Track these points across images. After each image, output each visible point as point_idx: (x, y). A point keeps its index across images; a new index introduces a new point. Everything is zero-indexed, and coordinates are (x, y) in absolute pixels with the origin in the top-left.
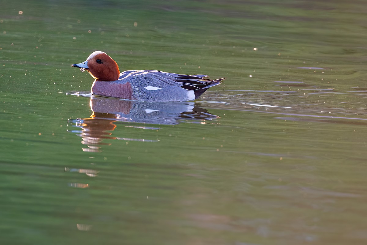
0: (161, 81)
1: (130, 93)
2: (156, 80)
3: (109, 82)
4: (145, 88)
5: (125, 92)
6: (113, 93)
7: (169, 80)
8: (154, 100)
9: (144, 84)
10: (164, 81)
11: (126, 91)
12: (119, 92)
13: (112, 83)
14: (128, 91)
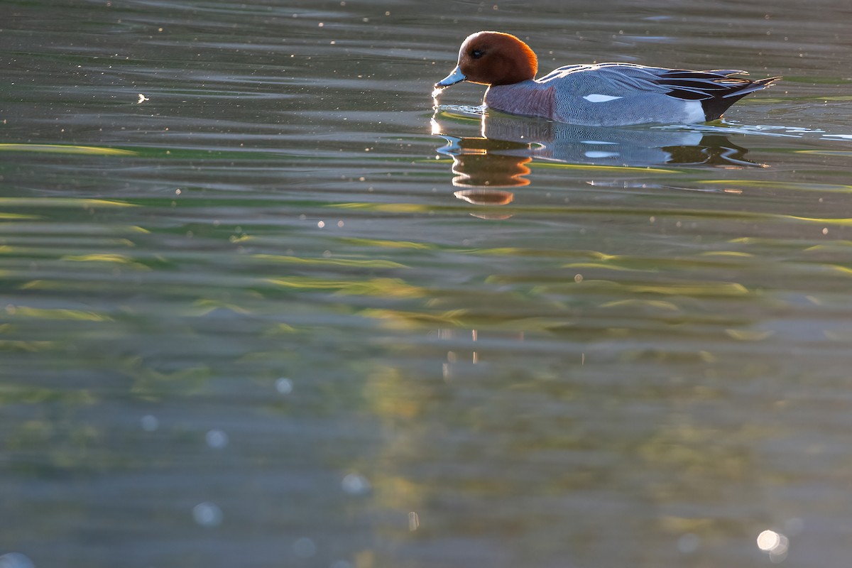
0: (619, 83)
1: (551, 107)
2: (610, 81)
3: (511, 86)
4: (584, 97)
5: (540, 105)
6: (517, 106)
7: (640, 80)
8: (601, 122)
9: (582, 89)
10: (627, 84)
11: (542, 103)
12: (530, 103)
13: (517, 87)
14: (548, 102)
